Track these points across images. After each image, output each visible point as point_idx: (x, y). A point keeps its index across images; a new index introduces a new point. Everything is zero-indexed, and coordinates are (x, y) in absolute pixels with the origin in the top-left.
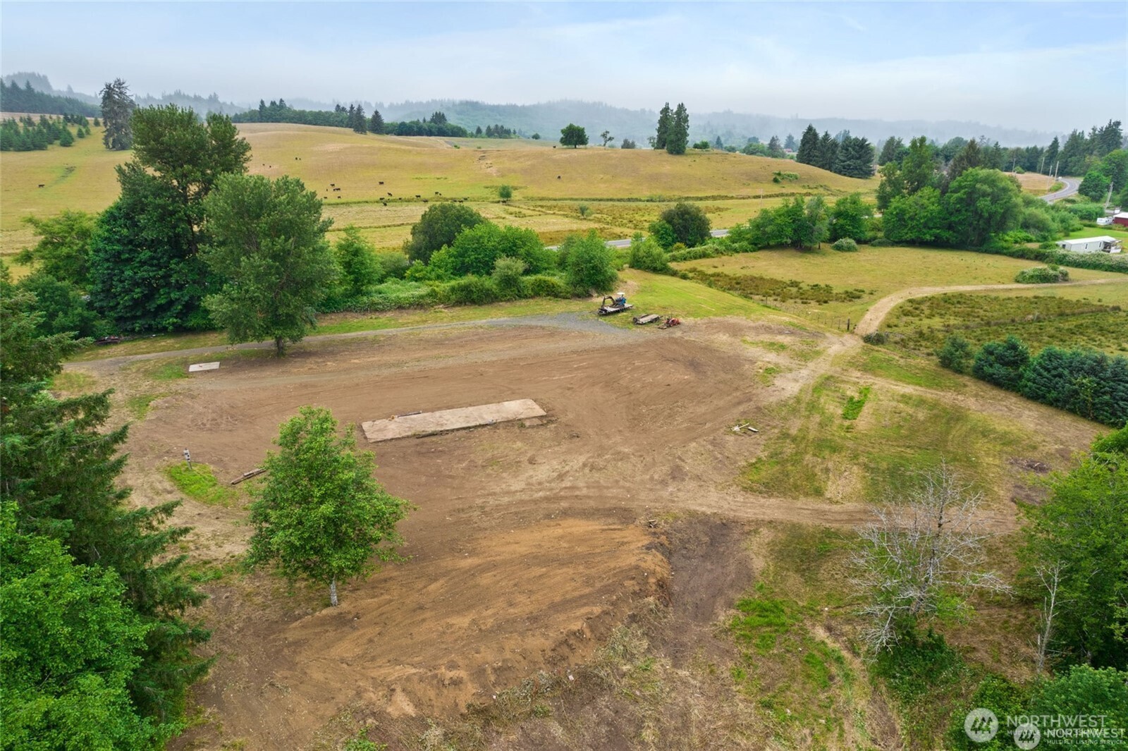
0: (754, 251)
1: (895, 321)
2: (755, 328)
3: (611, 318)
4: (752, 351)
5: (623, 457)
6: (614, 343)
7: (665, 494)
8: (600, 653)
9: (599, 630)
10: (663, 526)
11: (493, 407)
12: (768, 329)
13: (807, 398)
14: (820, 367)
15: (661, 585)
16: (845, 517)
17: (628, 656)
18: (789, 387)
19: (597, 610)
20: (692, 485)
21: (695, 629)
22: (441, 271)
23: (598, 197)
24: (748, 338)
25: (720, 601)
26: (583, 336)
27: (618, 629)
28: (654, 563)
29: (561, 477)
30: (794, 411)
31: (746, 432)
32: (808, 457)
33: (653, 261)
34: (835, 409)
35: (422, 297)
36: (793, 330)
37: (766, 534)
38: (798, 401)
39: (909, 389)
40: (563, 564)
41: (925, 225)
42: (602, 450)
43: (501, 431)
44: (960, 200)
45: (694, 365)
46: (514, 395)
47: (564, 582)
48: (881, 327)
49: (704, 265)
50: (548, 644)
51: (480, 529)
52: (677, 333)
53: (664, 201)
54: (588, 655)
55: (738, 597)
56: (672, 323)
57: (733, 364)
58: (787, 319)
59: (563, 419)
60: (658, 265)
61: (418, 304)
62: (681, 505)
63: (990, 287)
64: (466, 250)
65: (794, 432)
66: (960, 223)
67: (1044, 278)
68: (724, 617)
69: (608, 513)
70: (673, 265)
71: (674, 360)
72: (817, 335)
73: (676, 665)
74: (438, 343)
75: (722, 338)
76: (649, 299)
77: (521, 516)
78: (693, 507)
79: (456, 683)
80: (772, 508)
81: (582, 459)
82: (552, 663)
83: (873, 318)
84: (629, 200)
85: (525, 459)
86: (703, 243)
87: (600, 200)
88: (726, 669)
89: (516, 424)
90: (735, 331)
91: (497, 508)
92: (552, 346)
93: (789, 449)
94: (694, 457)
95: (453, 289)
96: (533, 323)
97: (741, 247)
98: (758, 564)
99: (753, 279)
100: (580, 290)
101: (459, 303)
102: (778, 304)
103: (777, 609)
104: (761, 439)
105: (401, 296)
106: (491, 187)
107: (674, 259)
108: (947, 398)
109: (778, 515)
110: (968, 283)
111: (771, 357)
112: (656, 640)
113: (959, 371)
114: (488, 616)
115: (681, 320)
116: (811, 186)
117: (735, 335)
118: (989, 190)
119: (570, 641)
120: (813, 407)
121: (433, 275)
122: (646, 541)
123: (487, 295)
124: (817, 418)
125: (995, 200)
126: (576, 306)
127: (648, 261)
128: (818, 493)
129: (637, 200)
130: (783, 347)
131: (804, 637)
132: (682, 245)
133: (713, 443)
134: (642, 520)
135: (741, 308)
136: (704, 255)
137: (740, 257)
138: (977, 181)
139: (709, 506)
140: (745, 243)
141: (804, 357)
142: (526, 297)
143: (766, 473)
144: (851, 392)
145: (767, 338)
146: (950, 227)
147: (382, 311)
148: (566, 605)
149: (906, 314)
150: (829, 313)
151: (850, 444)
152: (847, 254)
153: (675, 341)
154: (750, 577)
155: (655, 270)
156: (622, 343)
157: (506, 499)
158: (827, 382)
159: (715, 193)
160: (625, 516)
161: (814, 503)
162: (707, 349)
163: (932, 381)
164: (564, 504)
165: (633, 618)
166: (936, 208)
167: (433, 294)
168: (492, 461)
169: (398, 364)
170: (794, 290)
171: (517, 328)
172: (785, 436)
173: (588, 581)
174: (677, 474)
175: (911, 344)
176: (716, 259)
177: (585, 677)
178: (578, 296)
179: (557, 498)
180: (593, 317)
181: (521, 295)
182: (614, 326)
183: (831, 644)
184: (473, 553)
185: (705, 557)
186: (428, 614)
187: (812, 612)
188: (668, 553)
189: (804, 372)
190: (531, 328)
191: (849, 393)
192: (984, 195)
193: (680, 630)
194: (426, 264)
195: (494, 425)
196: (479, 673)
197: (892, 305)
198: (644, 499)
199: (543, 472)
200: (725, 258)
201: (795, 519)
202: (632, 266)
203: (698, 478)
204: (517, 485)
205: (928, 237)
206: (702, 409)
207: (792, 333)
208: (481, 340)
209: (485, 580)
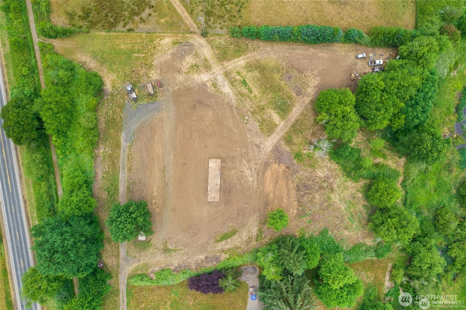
1: (188, 6)
2: (174, 59)
4: (196, 78)
6: (172, 115)
7: (263, 153)
11: (211, 170)
12: (177, 55)
13: (236, 91)
14: (218, 70)
15: (287, 169)
16: (285, 127)
19: (290, 181)
20: (262, 145)
21: (295, 167)
24: (184, 70)
25: (292, 160)
28: (282, 166)
29: (250, 169)
31: (247, 120)
39: (242, 61)
40: (278, 181)
42: (242, 155)
43: (225, 173)
45: (201, 103)
46: (204, 162)
51: (263, 190)
55: (292, 157)
57: (204, 92)
58: (169, 40)
59: (224, 156)
62: (268, 152)
68: (295, 162)
69: (266, 166)
71: (195, 106)
72: (190, 45)
73: (299, 173)
75: (180, 78)
77: (261, 182)
78: (269, 150)
80: (275, 136)
81: (245, 162)
85: (240, 173)
88: (303, 168)
89: (223, 168)
90: (174, 68)
91: (257, 185)
93: (258, 117)
94: (253, 139)
98: (288, 149)
103: (297, 154)
104: (252, 119)
117: (179, 72)
120: (242, 94)
122: (277, 165)
128: (276, 125)
130: (197, 66)
131: (304, 154)
133: (249, 131)
139: (270, 147)
143: (265, 129)
145: (186, 64)
151: (263, 103)
153: (177, 94)
154: (289, 153)
156: (173, 112)
157: (255, 183)
158: (229, 77)
160: (267, 164)
161: (278, 129)
162: (188, 90)
163: (240, 49)
164: (260, 173)
165: (291, 176)
168: (239, 180)
173: (283, 179)
179: (258, 173)
183: (307, 152)
185: (282, 156)
186: (282, 204)
187: (301, 150)
191: (237, 78)
193: (294, 169)
195: (221, 173)
198: (263, 157)
201: (281, 135)
203: (261, 143)
204: (251, 179)
206: (231, 121)
209: (277, 194)
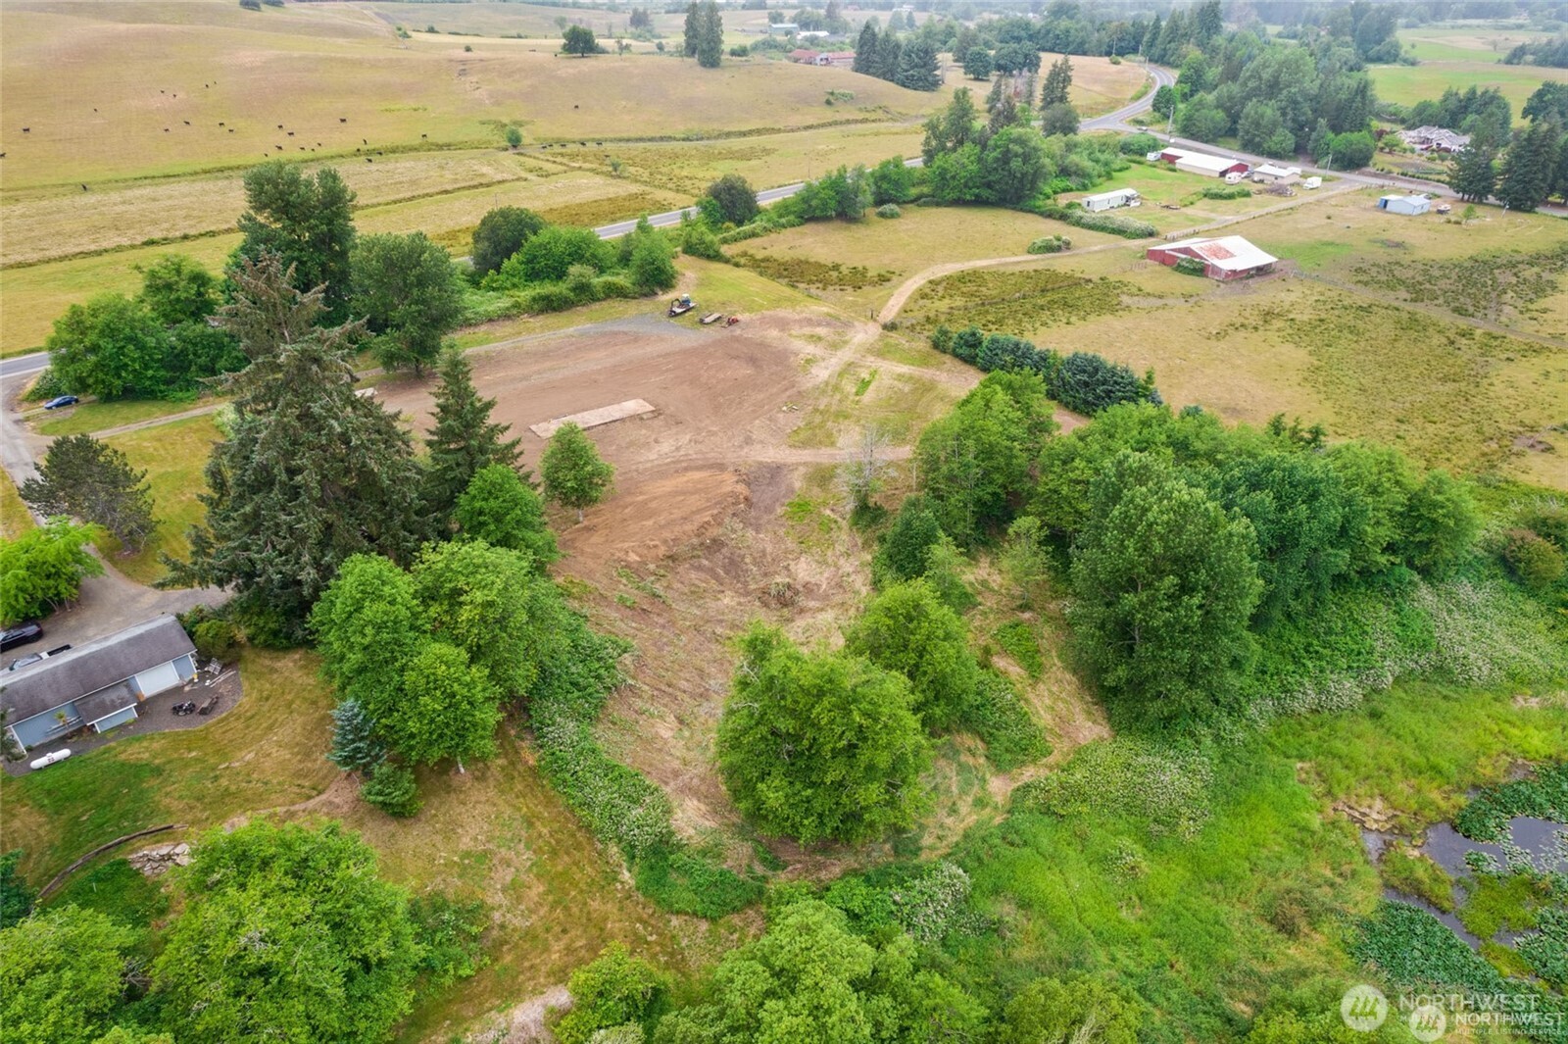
0: (801, 224)
1: (912, 306)
2: (800, 321)
3: (680, 318)
4: (797, 344)
5: (714, 434)
6: (687, 345)
7: (743, 453)
8: (721, 531)
9: (718, 521)
10: (743, 471)
11: (616, 407)
12: (809, 322)
13: (833, 382)
14: (845, 355)
15: (746, 499)
16: (847, 456)
17: (734, 531)
18: (821, 373)
19: (715, 512)
20: (759, 446)
21: (766, 517)
22: (516, 280)
23: (625, 135)
24: (793, 332)
25: (778, 504)
26: (662, 340)
27: (727, 520)
28: (741, 488)
29: (678, 449)
30: (824, 392)
31: (791, 410)
32: (829, 424)
33: (707, 248)
34: (850, 388)
35: (508, 309)
36: (830, 321)
37: (802, 470)
38: (827, 384)
39: (904, 369)
40: (692, 494)
41: (966, 185)
42: (699, 430)
43: (628, 423)
44: (997, 160)
45: (753, 361)
46: (627, 397)
47: (695, 502)
48: (898, 314)
49: (753, 246)
50: (695, 528)
52: (737, 331)
53: (702, 139)
54: (715, 532)
55: (787, 501)
56: (732, 322)
57: (781, 357)
58: (825, 309)
59: (668, 412)
60: (711, 253)
61: (506, 316)
62: (753, 458)
63: (1003, 260)
64: (535, 257)
65: (822, 407)
66: (998, 182)
67: (1049, 248)
68: (780, 511)
69: (711, 467)
70: (726, 250)
71: (737, 357)
72: (848, 325)
73: (758, 532)
74: (545, 354)
75: (774, 333)
76: (710, 294)
77: (661, 473)
78: (760, 459)
79: (655, 546)
80: (807, 455)
81: (688, 437)
82: (698, 536)
83: (895, 302)
84: (662, 139)
85: (651, 440)
86: (751, 220)
87: (628, 140)
88: (781, 532)
89: (636, 418)
90: (783, 325)
91: (646, 470)
92: (641, 352)
93: (818, 419)
94: (758, 428)
95: (534, 299)
96: (616, 329)
97: (788, 222)
98: (797, 485)
99: (800, 262)
100: (646, 289)
101: (542, 311)
102: (820, 293)
103: (808, 504)
104: (801, 414)
105: (490, 309)
106: (488, 122)
107: (725, 241)
108: (927, 373)
109: (809, 459)
110: (986, 257)
111: (810, 349)
112: (747, 524)
113: (944, 352)
114: (662, 519)
115: (739, 317)
116: (869, 108)
117: (783, 330)
118: (1020, 151)
119: (705, 526)
120: (836, 388)
121: (508, 284)
122: (735, 479)
123: (566, 302)
124: (838, 396)
125: (1026, 158)
126: (646, 306)
127: (701, 248)
128: (833, 444)
129: (670, 139)
130: (820, 339)
131: (819, 514)
132: (732, 225)
133: (770, 419)
134: (731, 469)
135: (788, 299)
136: (753, 235)
137: (788, 232)
138: (1011, 141)
139: (769, 458)
140: (792, 217)
141: (834, 346)
142: (599, 300)
143: (803, 435)
144: (865, 375)
145: (807, 330)
146: (989, 185)
147: (476, 325)
148: (699, 511)
149: (924, 296)
150: (860, 300)
151: (856, 413)
152: (890, 222)
153: (736, 339)
154: (793, 491)
155: (709, 257)
156: (695, 344)
157: (649, 465)
158: (850, 367)
159: (760, 126)
160: (721, 467)
161: (829, 451)
162: (762, 345)
163: (923, 361)
164: (684, 464)
165: (734, 514)
166: (974, 167)
167: (516, 305)
168: (631, 444)
169: (526, 378)
170: (835, 274)
171: (604, 334)
172: (816, 410)
173: (708, 500)
174: (748, 441)
175: (918, 328)
176: (765, 239)
177: (714, 541)
178: (645, 295)
179: (679, 462)
180: (664, 318)
181: (594, 299)
182: (684, 327)
183: (832, 516)
184: (641, 493)
185: (769, 484)
186: (629, 522)
187: (825, 504)
188: (748, 484)
189: (834, 361)
190: (616, 333)
191: (863, 375)
192: (1016, 155)
193: (758, 518)
194: (499, 273)
195: (622, 420)
196: (665, 542)
197: (915, 287)
198: (731, 457)
199: (666, 447)
200: (773, 236)
201: (819, 460)
202: (685, 252)
203: (762, 442)
204: (652, 456)
205: (968, 197)
206: (761, 396)
207: (828, 324)
208: (578, 349)
209: (654, 505)
